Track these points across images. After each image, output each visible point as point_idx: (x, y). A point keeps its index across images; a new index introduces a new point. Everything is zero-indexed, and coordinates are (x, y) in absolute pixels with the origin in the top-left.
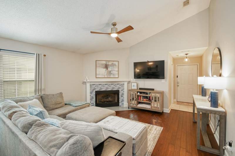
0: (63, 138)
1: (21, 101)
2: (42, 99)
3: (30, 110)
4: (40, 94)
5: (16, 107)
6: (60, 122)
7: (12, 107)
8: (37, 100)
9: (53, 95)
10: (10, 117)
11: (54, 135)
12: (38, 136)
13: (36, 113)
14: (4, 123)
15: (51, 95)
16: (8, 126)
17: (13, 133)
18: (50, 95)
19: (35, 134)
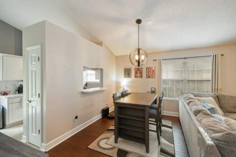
0: (222, 129)
1: (198, 96)
2: (218, 99)
3: (204, 104)
4: (216, 93)
5: (193, 99)
6: (225, 118)
7: (191, 98)
8: (212, 99)
9: (232, 97)
10: (188, 104)
11: (215, 124)
12: (202, 120)
13: (208, 108)
14: (185, 106)
15: (229, 96)
16: (186, 109)
17: (189, 113)
18: (227, 96)
19: (201, 118)
